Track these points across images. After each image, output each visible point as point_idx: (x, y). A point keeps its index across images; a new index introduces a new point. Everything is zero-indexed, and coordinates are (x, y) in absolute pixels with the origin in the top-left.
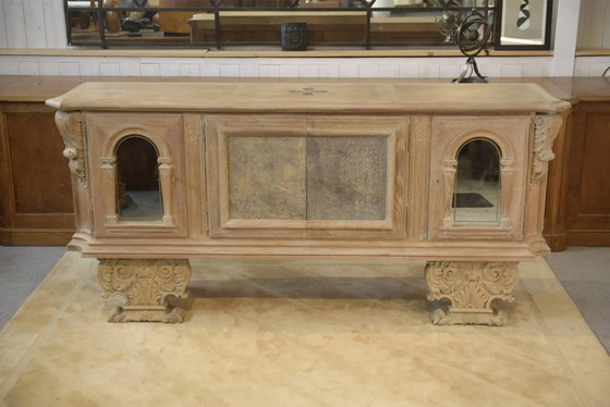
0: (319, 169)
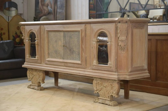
0: (66, 42)
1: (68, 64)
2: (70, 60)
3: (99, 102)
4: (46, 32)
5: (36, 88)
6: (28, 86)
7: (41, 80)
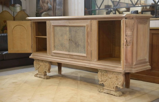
0: (71, 36)
1: (74, 56)
2: (76, 52)
3: (104, 92)
4: (52, 27)
5: (43, 76)
6: (35, 75)
7: (47, 70)
